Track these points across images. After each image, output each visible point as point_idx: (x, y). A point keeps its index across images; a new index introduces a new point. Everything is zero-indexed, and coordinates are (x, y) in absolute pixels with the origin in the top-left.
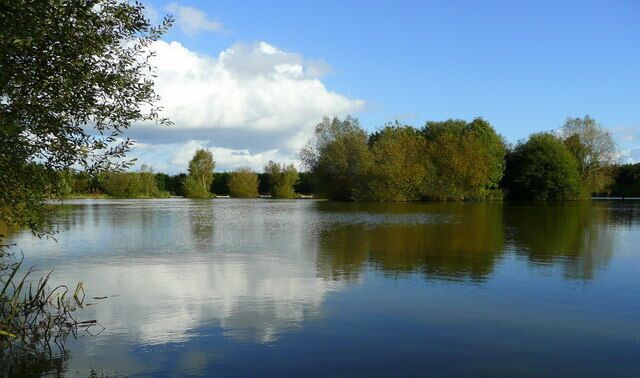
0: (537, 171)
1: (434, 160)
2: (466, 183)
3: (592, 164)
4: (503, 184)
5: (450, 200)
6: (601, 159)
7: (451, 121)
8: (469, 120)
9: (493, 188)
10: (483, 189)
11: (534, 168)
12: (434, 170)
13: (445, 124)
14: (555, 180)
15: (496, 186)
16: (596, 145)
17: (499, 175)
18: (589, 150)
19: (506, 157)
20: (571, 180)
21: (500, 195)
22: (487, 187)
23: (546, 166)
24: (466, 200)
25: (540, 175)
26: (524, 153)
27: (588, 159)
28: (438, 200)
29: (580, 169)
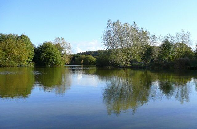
0: (46, 55)
1: (4, 50)
2: (19, 60)
3: (64, 54)
4: (34, 60)
5: (12, 66)
6: (67, 52)
7: (11, 34)
8: (20, 35)
9: (30, 62)
10: (26, 62)
11: (45, 54)
12: (4, 54)
13: (9, 35)
14: (53, 59)
15: (31, 61)
16: (66, 47)
17: (32, 57)
18: (63, 49)
19: (34, 50)
20: (58, 59)
21: (33, 64)
22: (27, 61)
23: (50, 53)
24: (18, 66)
25: (48, 57)
26: (41, 48)
27: (63, 52)
28: (6, 66)
29: (61, 55)
